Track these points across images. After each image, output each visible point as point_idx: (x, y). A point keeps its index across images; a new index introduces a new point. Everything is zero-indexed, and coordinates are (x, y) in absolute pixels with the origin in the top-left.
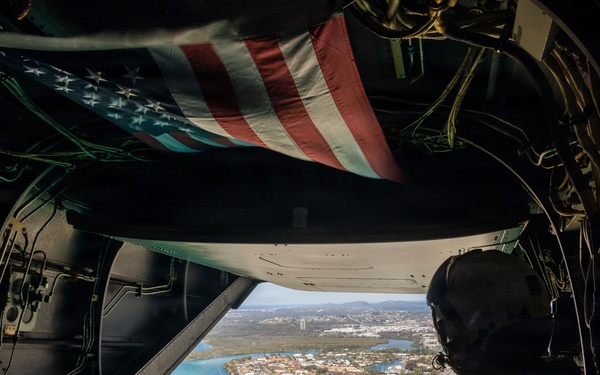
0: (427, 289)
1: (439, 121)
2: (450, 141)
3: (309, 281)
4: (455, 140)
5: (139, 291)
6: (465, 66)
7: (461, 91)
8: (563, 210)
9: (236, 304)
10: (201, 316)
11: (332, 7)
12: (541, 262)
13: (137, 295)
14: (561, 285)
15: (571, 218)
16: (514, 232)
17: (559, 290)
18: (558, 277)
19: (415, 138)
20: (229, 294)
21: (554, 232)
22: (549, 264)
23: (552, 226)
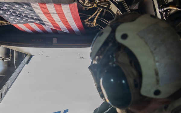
1: (92, 20)
2: (94, 25)
4: (96, 24)
5: (3, 60)
6: (99, 10)
7: (98, 15)
9: (27, 63)
10: (19, 67)
11: (74, 1)
13: (3, 61)
19: (86, 23)
20: (26, 60)
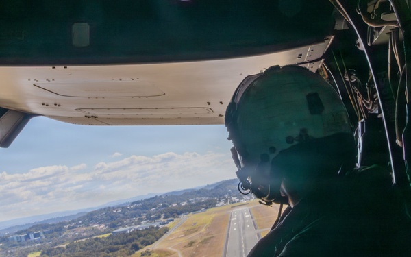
0: (224, 118)
3: (92, 113)
8: (371, 21)
12: (347, 82)
14: (368, 105)
15: (379, 29)
16: (319, 49)
17: (366, 110)
18: (365, 97)
21: (362, 47)
22: (355, 84)
23: (360, 40)
